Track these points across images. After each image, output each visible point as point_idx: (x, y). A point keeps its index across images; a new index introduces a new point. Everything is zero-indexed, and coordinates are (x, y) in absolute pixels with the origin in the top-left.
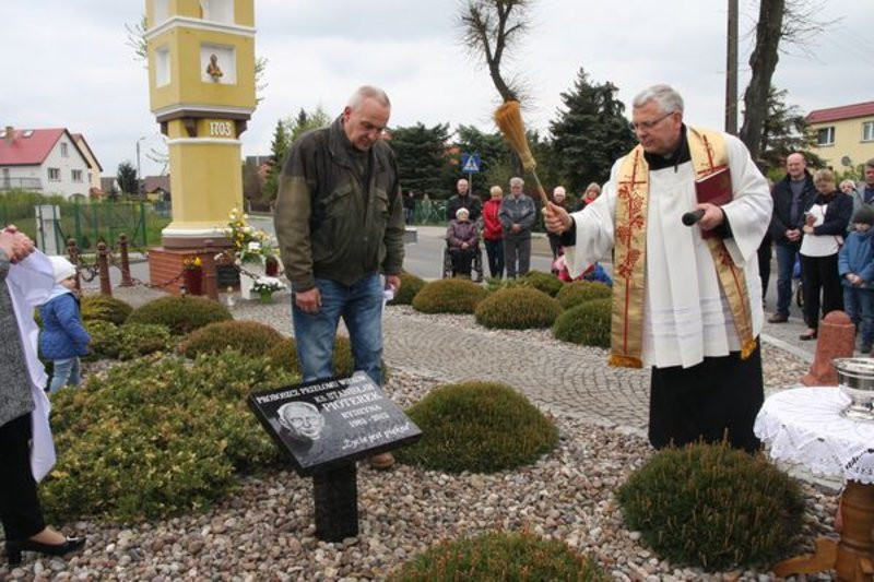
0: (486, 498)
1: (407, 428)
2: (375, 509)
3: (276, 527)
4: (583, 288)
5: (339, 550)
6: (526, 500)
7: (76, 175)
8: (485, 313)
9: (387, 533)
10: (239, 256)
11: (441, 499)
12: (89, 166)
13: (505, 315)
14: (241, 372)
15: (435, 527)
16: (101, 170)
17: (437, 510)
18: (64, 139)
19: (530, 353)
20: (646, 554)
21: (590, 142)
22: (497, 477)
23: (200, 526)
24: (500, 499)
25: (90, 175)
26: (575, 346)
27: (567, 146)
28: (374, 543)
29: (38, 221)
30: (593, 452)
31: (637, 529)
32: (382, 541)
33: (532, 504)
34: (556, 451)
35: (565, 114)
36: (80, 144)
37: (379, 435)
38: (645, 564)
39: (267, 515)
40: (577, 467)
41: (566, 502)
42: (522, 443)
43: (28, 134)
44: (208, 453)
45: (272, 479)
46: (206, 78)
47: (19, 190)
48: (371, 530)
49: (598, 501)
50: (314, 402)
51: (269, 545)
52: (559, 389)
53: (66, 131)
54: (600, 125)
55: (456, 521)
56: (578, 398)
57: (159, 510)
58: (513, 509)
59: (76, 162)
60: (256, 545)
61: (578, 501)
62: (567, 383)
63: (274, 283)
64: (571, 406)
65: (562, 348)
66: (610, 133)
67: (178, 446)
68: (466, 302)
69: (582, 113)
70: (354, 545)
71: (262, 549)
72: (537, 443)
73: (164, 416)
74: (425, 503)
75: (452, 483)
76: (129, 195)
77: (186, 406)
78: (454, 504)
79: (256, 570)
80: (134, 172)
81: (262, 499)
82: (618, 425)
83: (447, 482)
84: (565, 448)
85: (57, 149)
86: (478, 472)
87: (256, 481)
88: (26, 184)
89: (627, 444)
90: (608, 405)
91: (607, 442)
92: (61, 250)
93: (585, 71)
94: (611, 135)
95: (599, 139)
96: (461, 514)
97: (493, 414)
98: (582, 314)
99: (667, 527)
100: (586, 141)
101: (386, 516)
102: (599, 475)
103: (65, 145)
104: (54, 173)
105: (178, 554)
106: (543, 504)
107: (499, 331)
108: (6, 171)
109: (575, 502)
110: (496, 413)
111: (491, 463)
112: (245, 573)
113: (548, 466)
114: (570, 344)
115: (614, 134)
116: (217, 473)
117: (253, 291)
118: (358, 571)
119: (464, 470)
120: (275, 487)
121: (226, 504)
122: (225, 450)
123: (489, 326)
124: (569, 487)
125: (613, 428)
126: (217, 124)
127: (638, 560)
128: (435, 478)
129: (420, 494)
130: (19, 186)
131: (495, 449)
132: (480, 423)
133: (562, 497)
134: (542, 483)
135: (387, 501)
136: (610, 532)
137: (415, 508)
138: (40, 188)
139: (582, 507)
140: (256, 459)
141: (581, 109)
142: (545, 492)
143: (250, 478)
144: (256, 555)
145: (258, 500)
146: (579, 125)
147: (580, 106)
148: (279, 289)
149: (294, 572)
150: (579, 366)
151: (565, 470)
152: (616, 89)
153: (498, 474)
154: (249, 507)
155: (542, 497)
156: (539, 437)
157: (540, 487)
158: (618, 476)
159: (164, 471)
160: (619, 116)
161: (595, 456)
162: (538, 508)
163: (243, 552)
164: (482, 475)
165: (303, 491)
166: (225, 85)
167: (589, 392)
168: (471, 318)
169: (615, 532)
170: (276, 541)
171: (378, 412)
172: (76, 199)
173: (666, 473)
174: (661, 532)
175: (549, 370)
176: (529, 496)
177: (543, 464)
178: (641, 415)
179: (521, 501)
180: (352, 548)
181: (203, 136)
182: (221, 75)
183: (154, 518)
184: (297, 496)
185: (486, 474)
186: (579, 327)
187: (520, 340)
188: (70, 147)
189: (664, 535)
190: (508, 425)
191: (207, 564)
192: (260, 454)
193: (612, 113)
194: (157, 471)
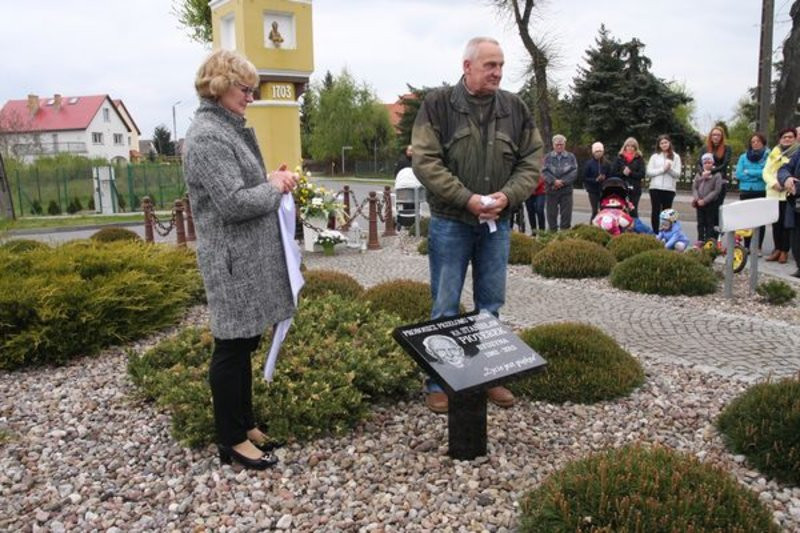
0: (591, 425)
1: (533, 358)
2: (495, 433)
3: (413, 448)
4: (633, 240)
5: (474, 467)
6: (629, 427)
7: (118, 138)
8: (542, 263)
9: (512, 453)
10: (303, 211)
11: (551, 425)
12: (129, 130)
13: (562, 264)
14: (347, 314)
15: (553, 448)
16: (139, 133)
17: (550, 434)
18: (107, 105)
19: (592, 300)
20: (754, 474)
21: (617, 98)
22: (597, 407)
23: (344, 447)
24: (605, 426)
25: (129, 138)
26: (633, 293)
27: (593, 103)
28: (503, 461)
29: (95, 182)
30: (679, 387)
31: (742, 453)
32: (508, 460)
33: (635, 431)
34: (645, 385)
35: (586, 71)
36: (120, 109)
37: (512, 365)
38: (754, 483)
39: (400, 438)
40: (668, 398)
41: (665, 429)
42: (616, 377)
43: (74, 101)
44: (340, 384)
45: (393, 408)
46: (268, 44)
47: (67, 154)
48: (497, 451)
49: (696, 429)
50: (451, 336)
51: (412, 462)
52: (629, 332)
53: (108, 98)
54: (627, 82)
55: (571, 444)
56: (650, 340)
57: (307, 433)
58: (619, 434)
59: (117, 126)
60: (399, 462)
61: (678, 429)
62: (636, 327)
63: (336, 236)
64: (647, 348)
65: (620, 296)
66: (636, 89)
67: (312, 378)
68: (522, 254)
69: (608, 70)
70: (486, 463)
71: (406, 465)
72: (630, 378)
73: (290, 351)
74: (537, 428)
75: (557, 412)
76: (165, 157)
77: (307, 344)
78: (565, 430)
79: (407, 482)
80: (169, 135)
81: (390, 424)
82: (695, 364)
83: (553, 411)
84: (653, 383)
85: (101, 114)
86: (579, 403)
87: (382, 409)
88: (73, 148)
89: (709, 381)
90: (680, 347)
91: (690, 379)
92: (117, 209)
93: (606, 28)
94: (637, 91)
95: (624, 95)
96: (574, 438)
97: (587, 351)
98: (639, 263)
99: (774, 451)
100: (612, 98)
101: (506, 440)
102: (692, 406)
103: (107, 110)
104: (97, 137)
105: (333, 469)
106: (645, 431)
107: (557, 280)
108: (55, 136)
109: (674, 429)
110: (590, 351)
111: (591, 395)
112: (398, 485)
113: (642, 398)
114: (628, 292)
115: (640, 90)
116: (353, 400)
117: (317, 244)
118: (497, 484)
119: (566, 401)
120: (399, 415)
121: (360, 428)
122: (353, 381)
123: (547, 275)
124: (667, 417)
125: (691, 367)
126: (278, 87)
127: (747, 479)
128: (541, 407)
129: (531, 421)
130: (66, 149)
131: (594, 382)
132: (577, 359)
133: (661, 425)
134: (641, 413)
135: (504, 427)
136: (715, 455)
137: (530, 433)
138: (85, 152)
139: (683, 433)
140: (381, 389)
141: (607, 66)
142: (645, 420)
143: (375, 406)
144: (403, 470)
145: (386, 425)
146: (605, 82)
147: (606, 63)
148: (341, 242)
149: (441, 484)
150: (643, 312)
151: (658, 401)
152: (643, 45)
153: (597, 404)
154: (381, 432)
155: (643, 425)
156: (631, 373)
157: (639, 416)
158: (709, 408)
159: (305, 399)
160: (646, 72)
161: (682, 391)
162: (642, 433)
163: (390, 467)
164: (583, 405)
165: (426, 417)
166: (284, 51)
167: (658, 335)
168: (528, 269)
169: (720, 455)
170: (416, 459)
171: (506, 345)
172: (118, 161)
173: (767, 402)
174: (768, 455)
175: (616, 315)
176: (631, 423)
177: (637, 396)
178: (715, 355)
179: (624, 428)
180: (485, 466)
181: (267, 98)
182: (282, 41)
183: (303, 439)
184: (421, 422)
185: (586, 405)
186: (637, 276)
187: (579, 288)
188: (112, 112)
189: (771, 457)
190: (602, 361)
191: (362, 477)
192: (384, 385)
193: (638, 70)
194: (299, 398)
